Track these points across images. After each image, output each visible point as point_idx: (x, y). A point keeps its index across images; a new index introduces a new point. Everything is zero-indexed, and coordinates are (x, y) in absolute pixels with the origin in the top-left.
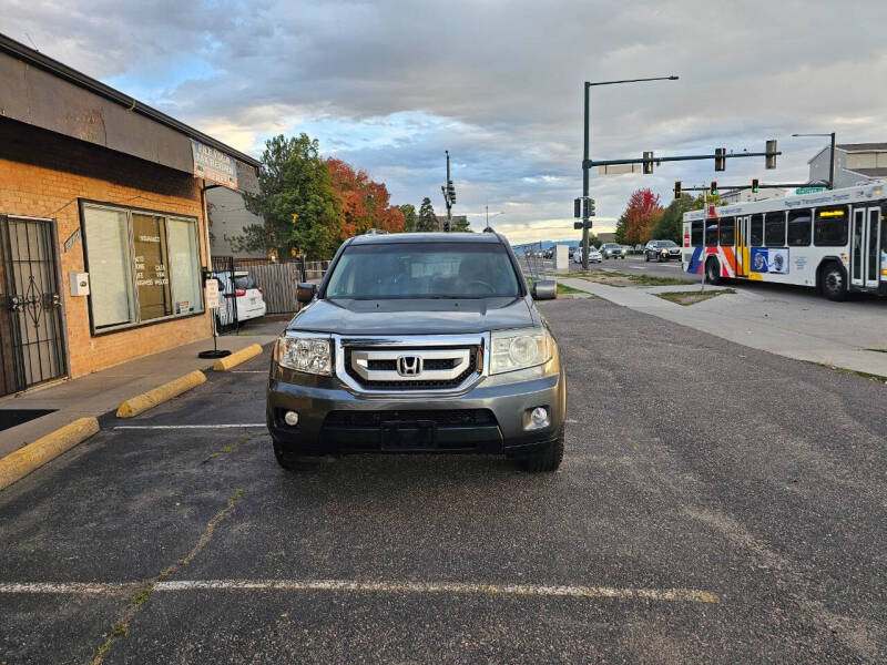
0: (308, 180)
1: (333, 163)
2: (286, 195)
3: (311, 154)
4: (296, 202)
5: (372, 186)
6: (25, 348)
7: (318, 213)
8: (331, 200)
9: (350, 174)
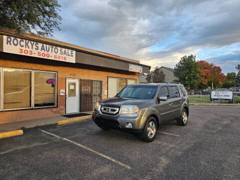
0: (191, 67)
1: (202, 62)
2: (185, 72)
3: (193, 60)
4: (188, 73)
5: (215, 67)
6: (93, 104)
7: (194, 76)
8: (199, 72)
9: (208, 64)
